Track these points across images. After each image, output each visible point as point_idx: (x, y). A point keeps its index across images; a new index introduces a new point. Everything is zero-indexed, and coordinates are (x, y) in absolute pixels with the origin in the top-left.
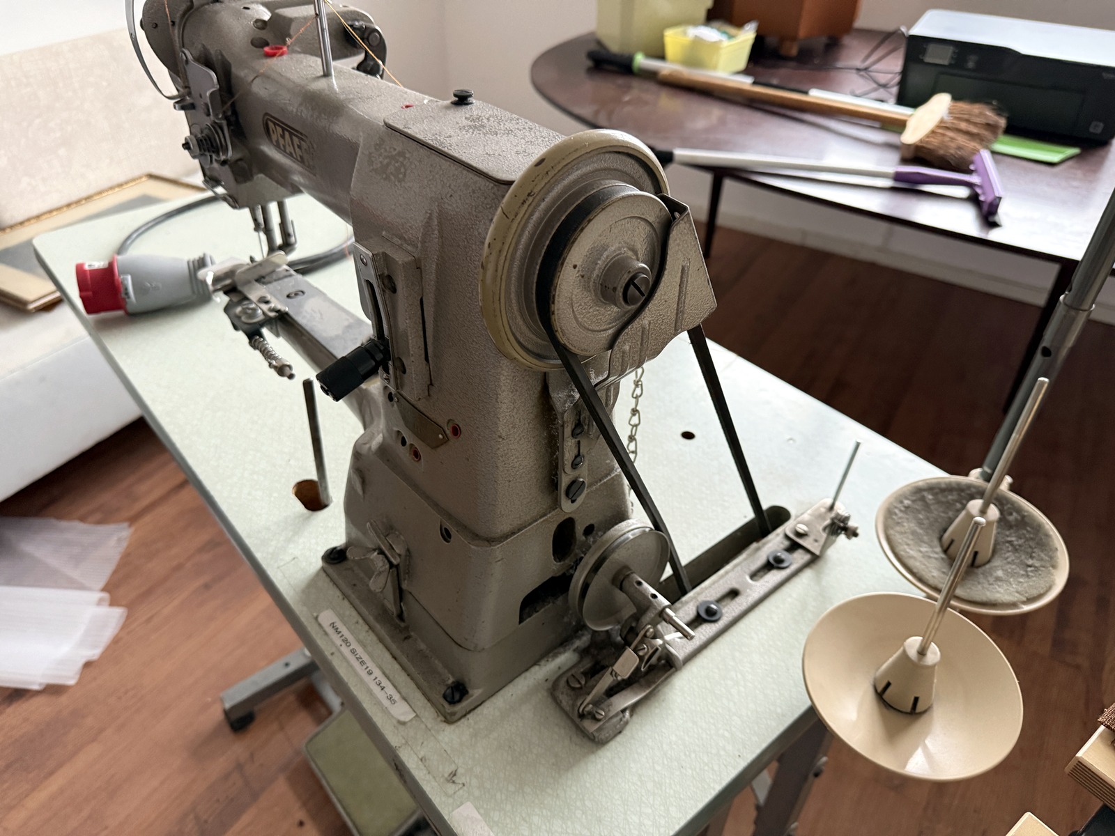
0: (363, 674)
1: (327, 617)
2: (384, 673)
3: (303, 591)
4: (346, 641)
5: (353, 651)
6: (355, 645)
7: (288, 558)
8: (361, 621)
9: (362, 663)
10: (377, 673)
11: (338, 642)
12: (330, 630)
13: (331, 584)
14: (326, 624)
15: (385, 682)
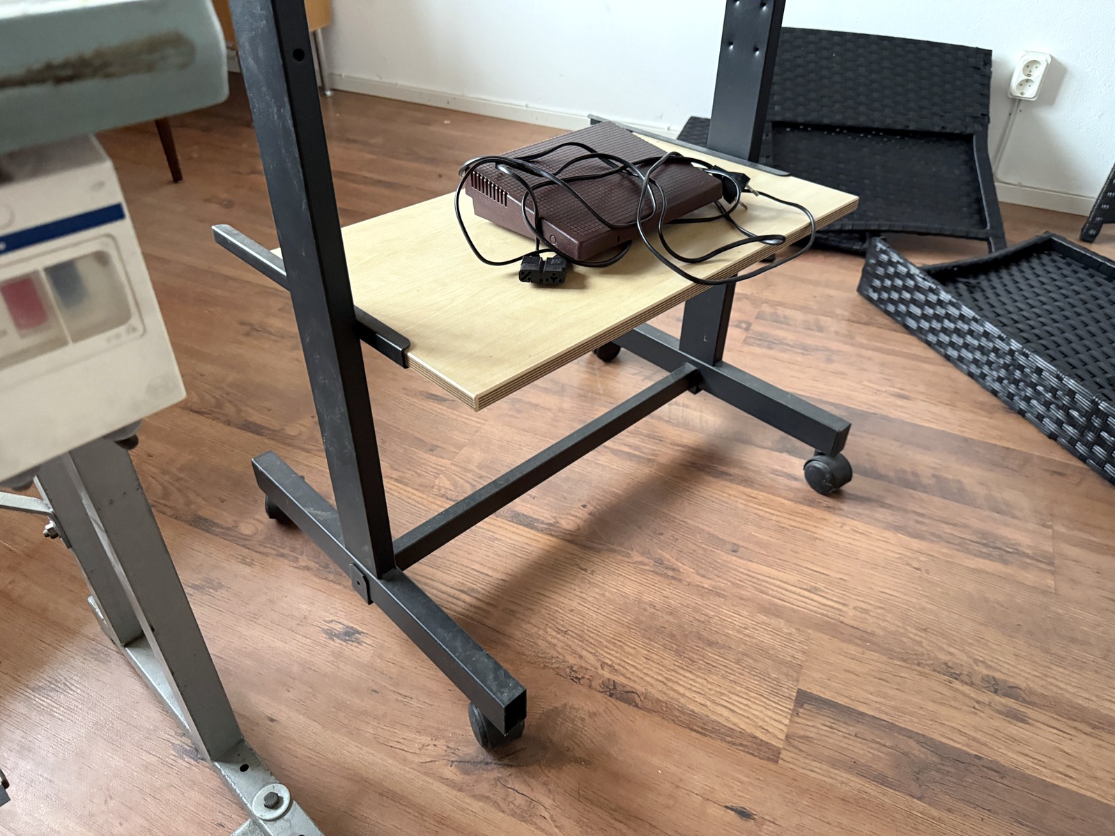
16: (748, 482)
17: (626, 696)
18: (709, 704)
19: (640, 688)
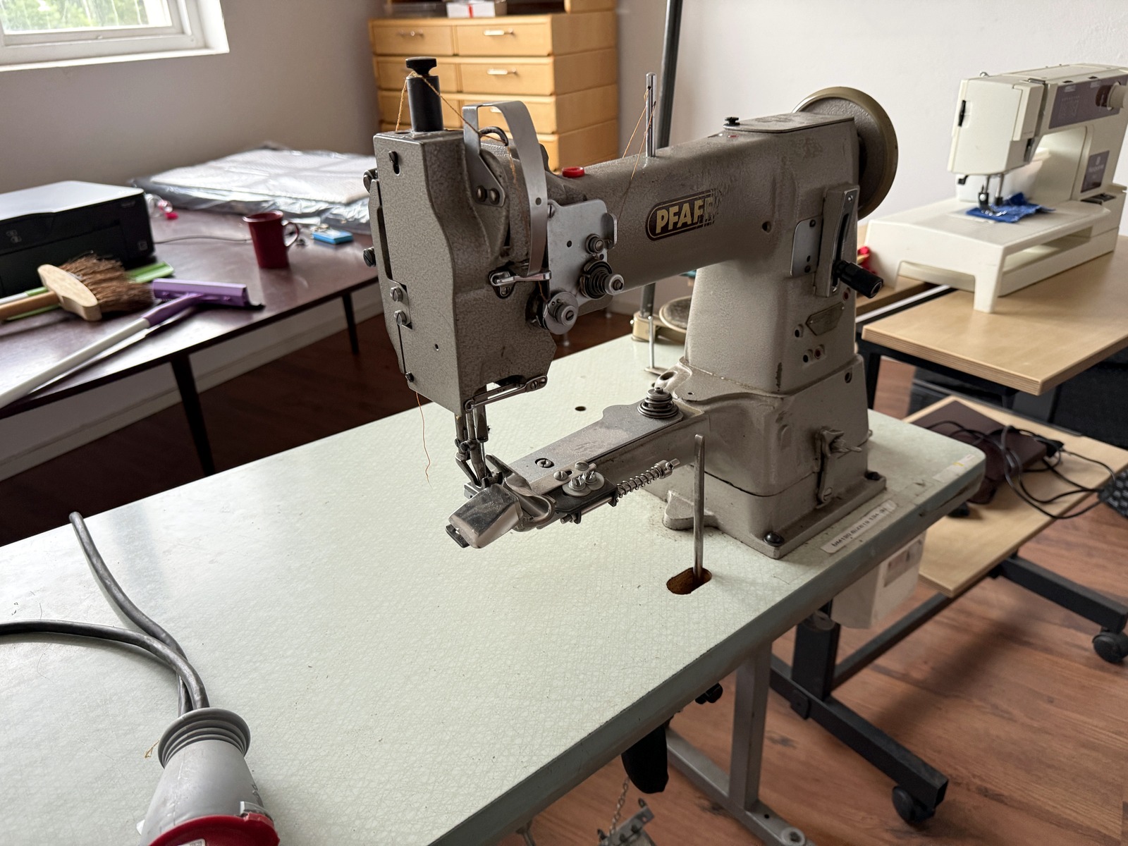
0: (869, 526)
1: (829, 548)
2: (865, 515)
3: (808, 565)
4: (847, 536)
5: (853, 532)
6: (848, 531)
7: (775, 580)
8: (825, 532)
9: (861, 526)
10: (866, 519)
11: (849, 540)
12: (840, 546)
13: (794, 552)
14: (834, 549)
15: (873, 513)
16: (1047, 650)
17: (998, 798)
18: (1058, 806)
19: (1006, 793)
